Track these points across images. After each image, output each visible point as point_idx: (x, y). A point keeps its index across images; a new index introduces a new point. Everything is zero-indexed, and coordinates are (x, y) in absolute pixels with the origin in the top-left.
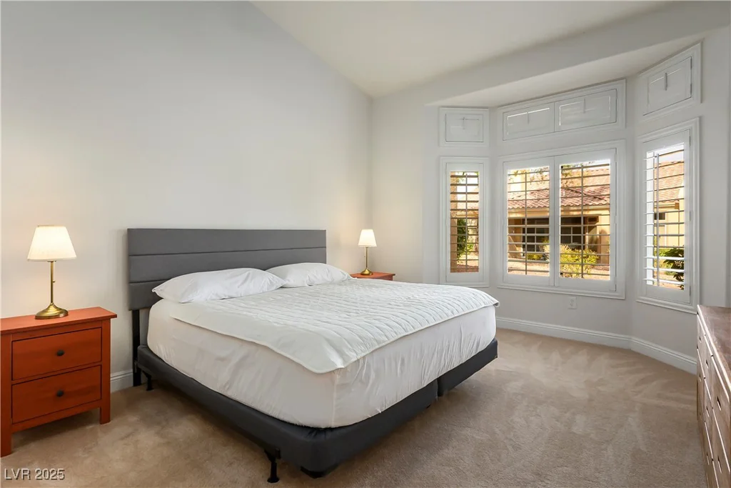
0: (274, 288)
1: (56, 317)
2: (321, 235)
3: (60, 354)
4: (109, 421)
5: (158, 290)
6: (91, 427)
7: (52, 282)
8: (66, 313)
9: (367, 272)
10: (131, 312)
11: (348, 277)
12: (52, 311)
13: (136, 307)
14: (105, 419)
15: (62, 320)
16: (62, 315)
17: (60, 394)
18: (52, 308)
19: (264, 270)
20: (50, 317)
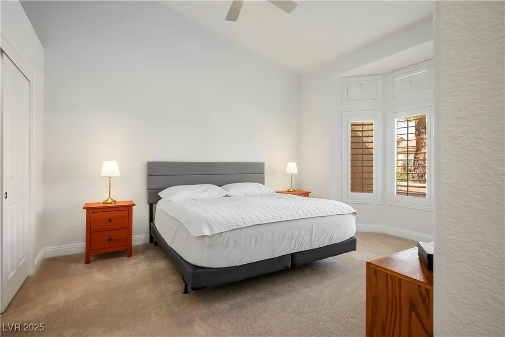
0: (221, 196)
1: (111, 203)
2: (261, 166)
3: (110, 221)
4: (131, 256)
5: (160, 194)
6: (123, 258)
7: (110, 187)
8: (116, 202)
9: (291, 190)
10: (149, 205)
11: (273, 192)
12: (110, 201)
13: (151, 202)
14: (130, 255)
15: (114, 205)
16: (113, 203)
17: (110, 240)
18: (110, 199)
19: (220, 186)
20: (108, 203)
